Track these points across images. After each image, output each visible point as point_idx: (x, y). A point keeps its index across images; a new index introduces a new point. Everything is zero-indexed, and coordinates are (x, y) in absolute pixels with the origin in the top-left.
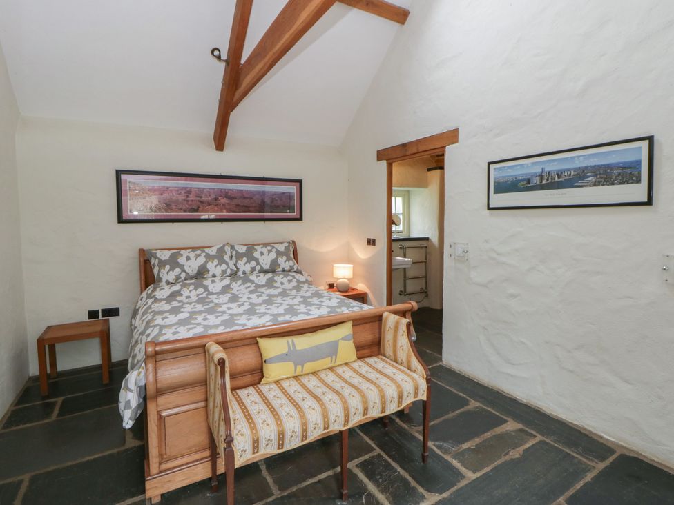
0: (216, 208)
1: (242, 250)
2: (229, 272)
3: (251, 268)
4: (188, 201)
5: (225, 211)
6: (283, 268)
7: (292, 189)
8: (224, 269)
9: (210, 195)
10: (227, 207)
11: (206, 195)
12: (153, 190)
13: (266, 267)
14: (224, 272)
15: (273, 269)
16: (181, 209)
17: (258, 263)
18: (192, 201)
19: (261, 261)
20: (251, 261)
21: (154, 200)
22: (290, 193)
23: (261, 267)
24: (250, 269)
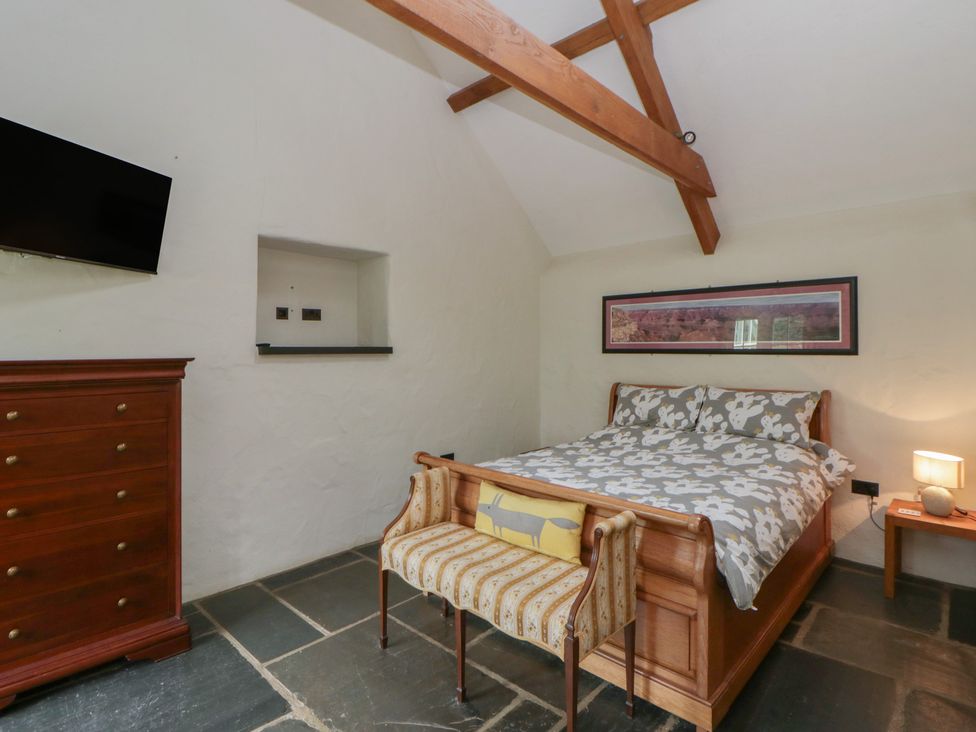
0: (701, 335)
1: (715, 395)
2: (685, 423)
3: (714, 424)
4: (668, 326)
5: (714, 338)
6: (770, 434)
7: (836, 297)
8: (679, 419)
9: (694, 317)
10: (717, 332)
11: (689, 317)
12: (633, 315)
13: (739, 426)
14: (678, 423)
15: (750, 433)
16: (660, 337)
17: (726, 419)
18: (673, 326)
19: (731, 417)
20: (718, 413)
21: (633, 327)
22: (828, 304)
23: (729, 424)
24: (711, 425)
